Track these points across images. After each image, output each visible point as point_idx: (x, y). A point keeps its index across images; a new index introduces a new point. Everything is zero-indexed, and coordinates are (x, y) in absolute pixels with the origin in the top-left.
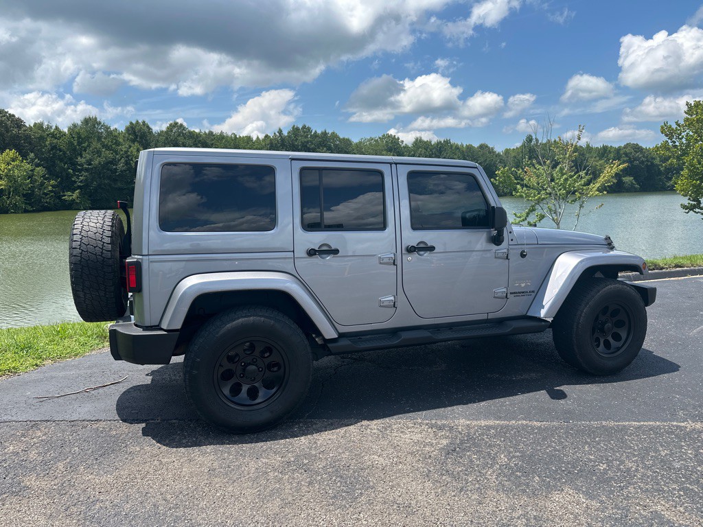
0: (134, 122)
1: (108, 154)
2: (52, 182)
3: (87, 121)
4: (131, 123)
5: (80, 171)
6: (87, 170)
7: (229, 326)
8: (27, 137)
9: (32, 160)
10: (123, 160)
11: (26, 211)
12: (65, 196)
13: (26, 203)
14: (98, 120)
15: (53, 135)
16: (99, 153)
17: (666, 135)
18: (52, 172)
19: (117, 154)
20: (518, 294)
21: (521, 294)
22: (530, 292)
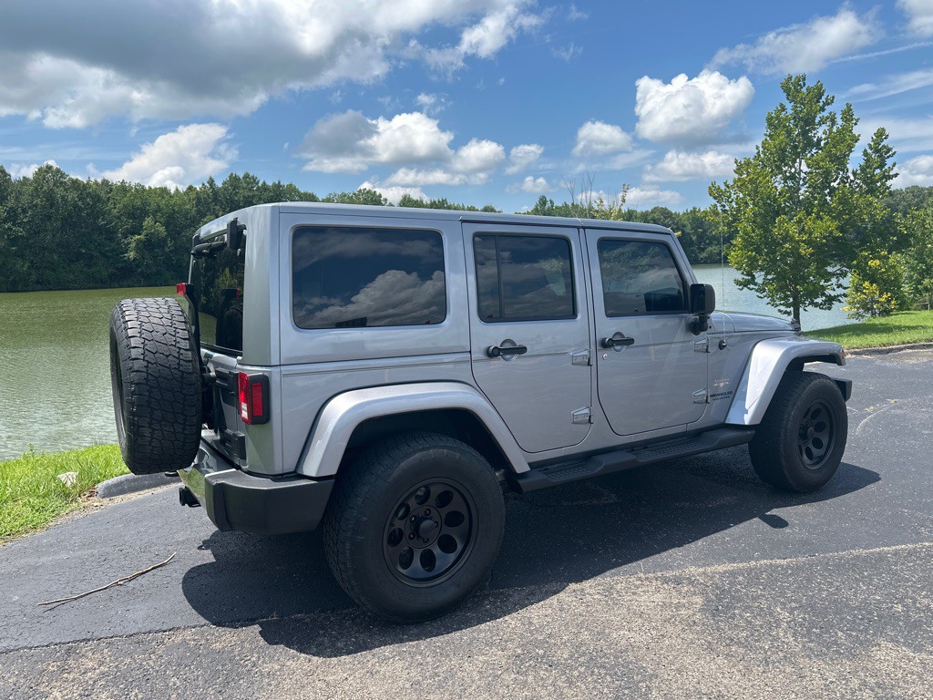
7: (404, 464)
17: (715, 198)
20: (717, 397)
21: (720, 396)
22: (728, 393)
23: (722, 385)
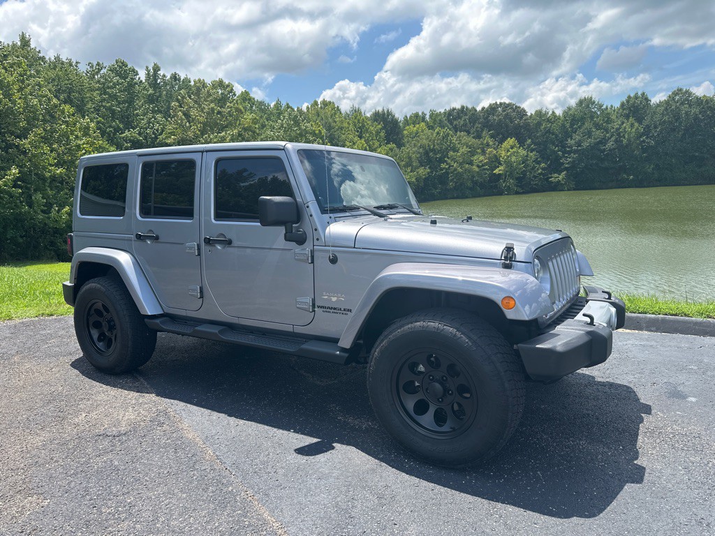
0: (632, 95)
1: (598, 134)
2: (543, 165)
3: (581, 102)
4: (629, 97)
5: (569, 153)
6: (575, 152)
8: (527, 126)
9: (529, 146)
10: (613, 139)
11: (517, 193)
12: (551, 177)
13: (517, 186)
14: (593, 99)
15: (548, 120)
16: (589, 134)
18: (544, 154)
19: (607, 133)
20: (328, 310)
21: (333, 310)
22: (344, 310)
23: (334, 299)
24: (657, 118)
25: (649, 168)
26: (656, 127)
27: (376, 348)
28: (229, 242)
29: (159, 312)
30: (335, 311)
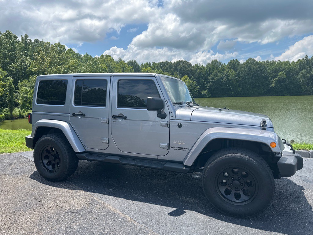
0: (232, 60)
1: (220, 75)
2: (198, 87)
3: (213, 62)
4: (231, 61)
5: (209, 82)
6: (211, 82)
8: (192, 71)
9: (193, 79)
10: (226, 77)
12: (202, 92)
14: (217, 60)
15: (200, 69)
16: (216, 75)
18: (199, 83)
19: (223, 74)
20: (177, 148)
21: (179, 149)
22: (185, 148)
23: (180, 144)
24: (243, 69)
25: (239, 89)
26: (242, 73)
27: (208, 166)
28: (125, 118)
29: (83, 150)
30: (180, 149)
